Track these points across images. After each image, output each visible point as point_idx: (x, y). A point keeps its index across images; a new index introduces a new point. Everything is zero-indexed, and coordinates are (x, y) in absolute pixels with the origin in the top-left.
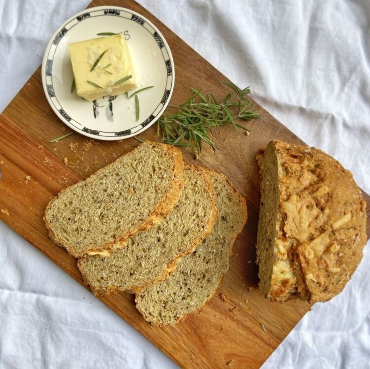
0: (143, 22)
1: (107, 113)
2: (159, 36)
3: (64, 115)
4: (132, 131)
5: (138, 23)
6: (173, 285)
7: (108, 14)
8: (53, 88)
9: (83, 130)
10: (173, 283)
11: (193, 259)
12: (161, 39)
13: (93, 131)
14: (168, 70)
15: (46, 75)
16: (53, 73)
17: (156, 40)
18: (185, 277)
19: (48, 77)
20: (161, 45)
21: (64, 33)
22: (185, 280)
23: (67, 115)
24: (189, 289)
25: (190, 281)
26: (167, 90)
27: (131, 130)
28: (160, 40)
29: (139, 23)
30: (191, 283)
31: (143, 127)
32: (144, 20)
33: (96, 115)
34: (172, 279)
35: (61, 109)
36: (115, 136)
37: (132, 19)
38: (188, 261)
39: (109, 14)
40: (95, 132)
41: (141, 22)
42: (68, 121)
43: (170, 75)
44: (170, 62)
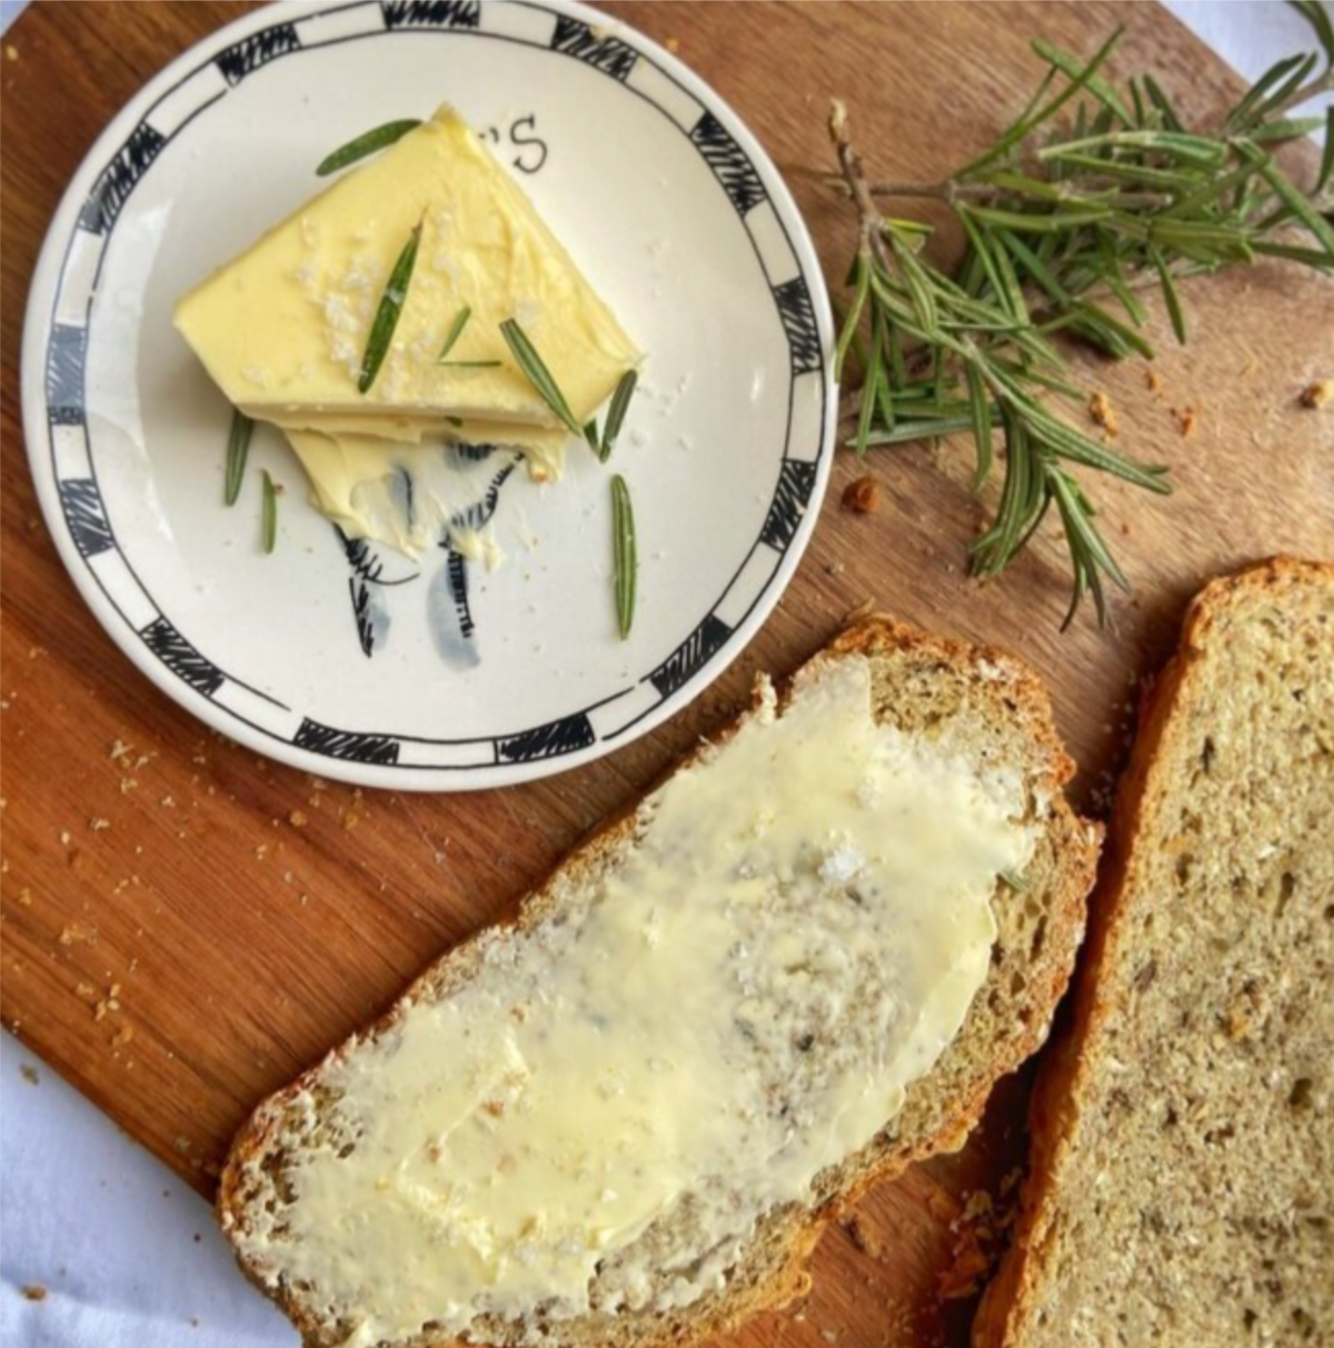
0: (624, 57)
1: (436, 619)
2: (731, 139)
3: (179, 656)
4: (601, 722)
5: (595, 65)
6: (1200, 1310)
7: (405, 24)
8: (98, 496)
9: (296, 743)
10: (1197, 1296)
11: (1296, 1128)
12: (739, 156)
13: (363, 737)
14: (793, 343)
15: (50, 424)
16: (94, 404)
17: (712, 165)
18: (1269, 1248)
19: (61, 432)
20: (744, 193)
21: (146, 159)
22: (1268, 1265)
23: (198, 656)
24: (1298, 1314)
25: (1300, 1267)
26: (794, 462)
27: (591, 716)
28: (737, 164)
29: (603, 64)
30: (1308, 1278)
31: (666, 695)
32: (631, 48)
33: (374, 634)
34: (1192, 1273)
35: (154, 624)
36: (497, 763)
37: (553, 47)
38: (1273, 1149)
39: (416, 24)
40: (374, 744)
41: (611, 59)
42: (199, 689)
43: (807, 369)
44: (806, 294)
